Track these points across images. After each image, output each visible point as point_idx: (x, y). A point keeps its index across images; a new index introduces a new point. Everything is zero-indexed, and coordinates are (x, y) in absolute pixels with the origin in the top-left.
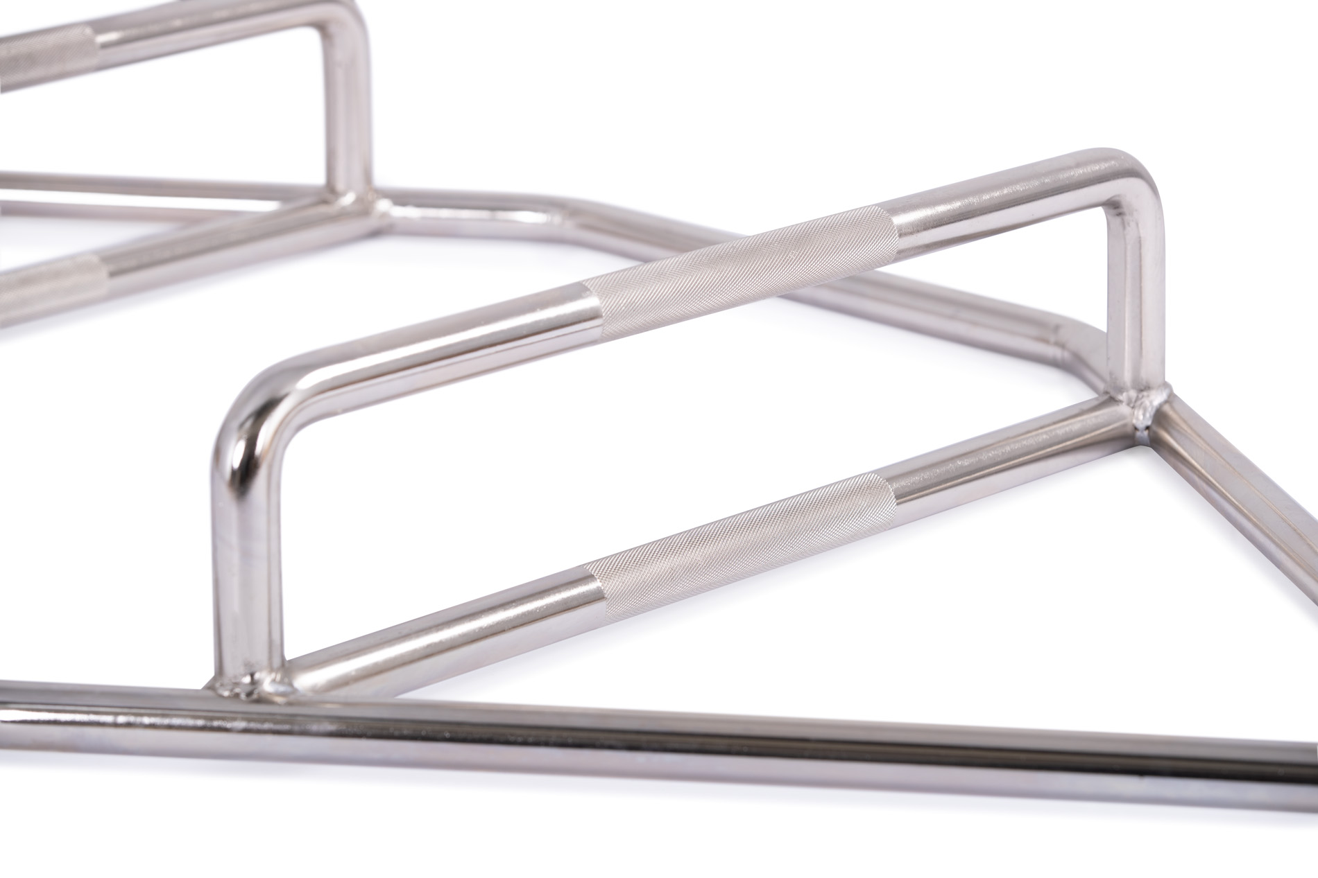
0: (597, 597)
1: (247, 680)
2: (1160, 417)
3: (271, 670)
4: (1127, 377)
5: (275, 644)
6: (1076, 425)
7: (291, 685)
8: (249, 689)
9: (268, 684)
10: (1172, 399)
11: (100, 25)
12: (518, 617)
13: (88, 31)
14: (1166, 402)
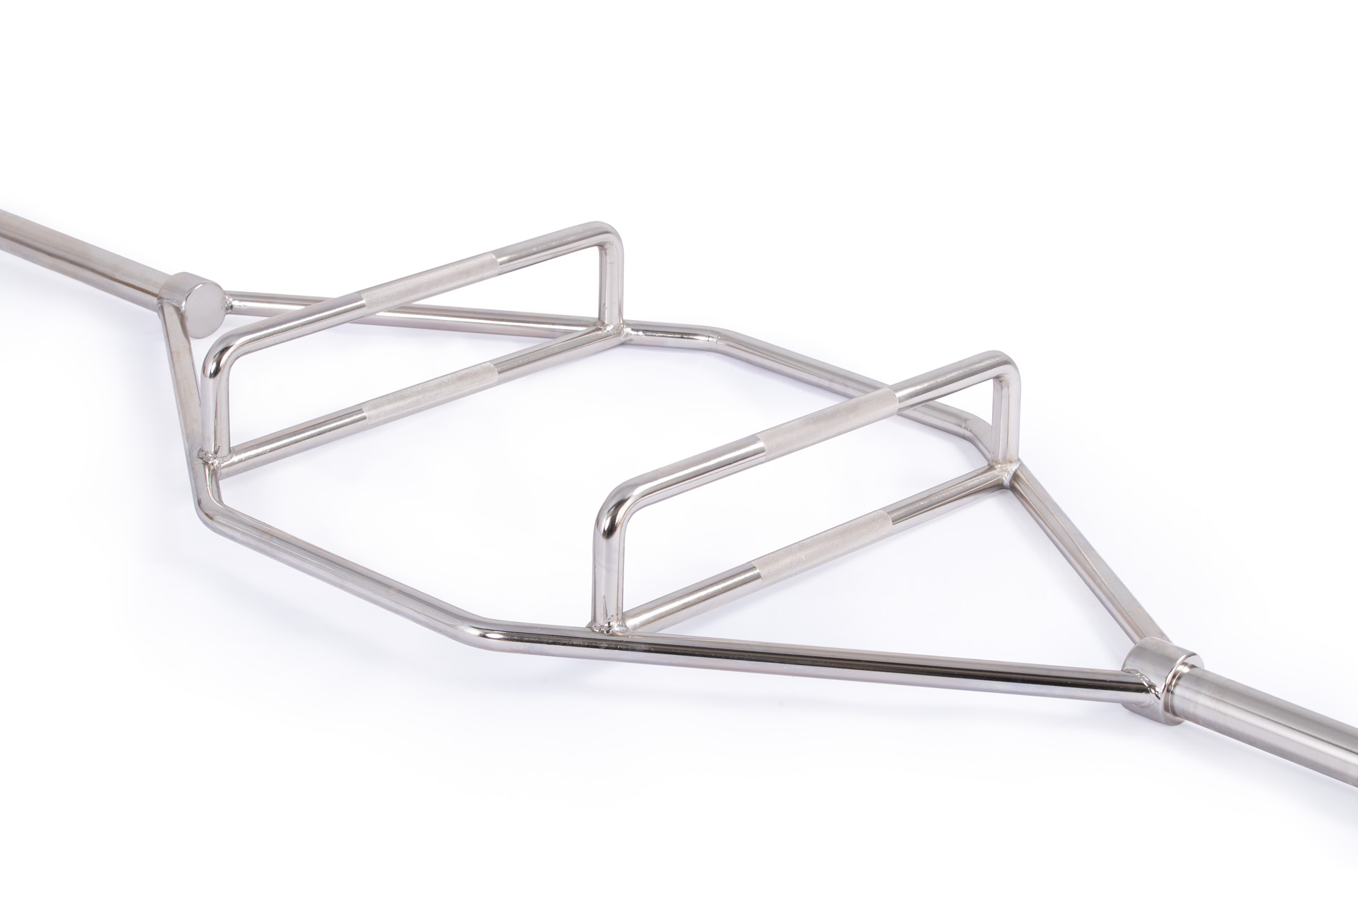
0: (758, 577)
1: (607, 625)
2: (1015, 477)
3: (618, 620)
4: (1000, 457)
5: (619, 608)
6: (976, 481)
7: (626, 626)
8: (607, 629)
9: (616, 628)
10: (1022, 465)
11: (499, 253)
12: (723, 588)
13: (494, 257)
14: (1018, 468)
